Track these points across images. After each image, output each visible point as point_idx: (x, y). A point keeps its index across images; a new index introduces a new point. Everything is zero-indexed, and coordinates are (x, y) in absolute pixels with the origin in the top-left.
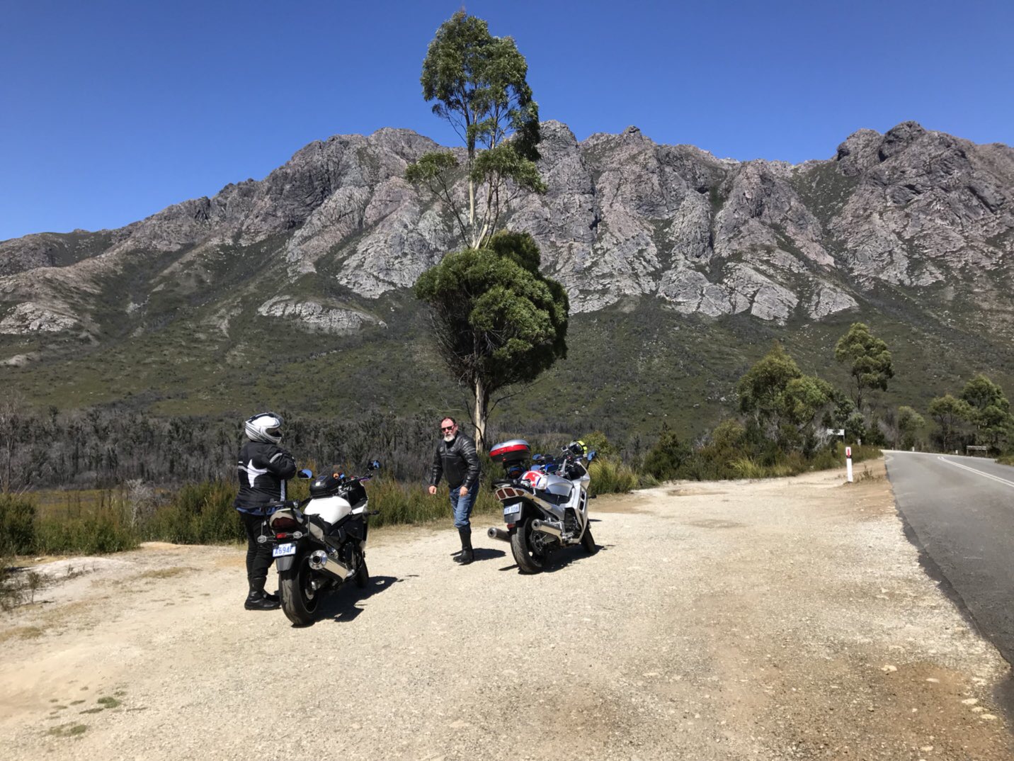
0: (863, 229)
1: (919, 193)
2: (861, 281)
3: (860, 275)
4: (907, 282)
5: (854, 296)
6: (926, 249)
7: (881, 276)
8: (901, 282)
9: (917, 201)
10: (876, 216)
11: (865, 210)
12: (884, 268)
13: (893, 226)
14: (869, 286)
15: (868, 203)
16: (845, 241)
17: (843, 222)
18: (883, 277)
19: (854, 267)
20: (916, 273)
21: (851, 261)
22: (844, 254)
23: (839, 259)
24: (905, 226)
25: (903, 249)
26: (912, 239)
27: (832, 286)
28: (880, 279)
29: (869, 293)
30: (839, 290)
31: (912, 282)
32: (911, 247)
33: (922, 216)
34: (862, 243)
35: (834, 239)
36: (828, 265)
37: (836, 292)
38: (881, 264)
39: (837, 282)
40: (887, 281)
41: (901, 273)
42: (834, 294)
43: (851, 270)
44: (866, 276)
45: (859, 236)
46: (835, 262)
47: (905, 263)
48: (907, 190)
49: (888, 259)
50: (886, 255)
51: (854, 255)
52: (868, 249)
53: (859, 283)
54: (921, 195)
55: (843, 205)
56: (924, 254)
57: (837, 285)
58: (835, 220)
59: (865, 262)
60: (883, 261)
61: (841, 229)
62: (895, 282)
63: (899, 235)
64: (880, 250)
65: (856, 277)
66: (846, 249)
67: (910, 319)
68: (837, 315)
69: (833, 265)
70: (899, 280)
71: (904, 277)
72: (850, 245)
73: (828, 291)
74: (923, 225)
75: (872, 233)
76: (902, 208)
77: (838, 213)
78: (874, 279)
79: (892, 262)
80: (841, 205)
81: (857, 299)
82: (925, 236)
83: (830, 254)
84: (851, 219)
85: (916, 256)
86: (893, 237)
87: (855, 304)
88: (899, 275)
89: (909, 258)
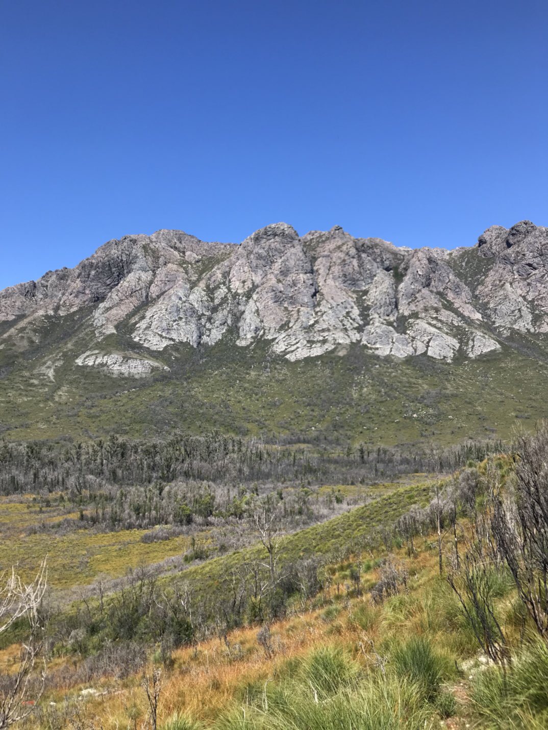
0: (500, 294)
1: (535, 269)
2: (501, 330)
3: (500, 326)
4: (532, 330)
5: (497, 340)
6: (543, 307)
7: (514, 326)
8: (528, 330)
9: (534, 274)
10: (508, 285)
11: (500, 281)
12: (516, 321)
13: (519, 292)
14: (506, 333)
15: (501, 276)
16: (488, 303)
17: (486, 290)
18: (516, 327)
19: (496, 320)
20: (538, 324)
21: (493, 316)
22: (488, 312)
23: (485, 315)
24: (528, 292)
25: (528, 308)
26: (533, 300)
27: (482, 334)
28: (514, 328)
29: (507, 338)
30: (487, 337)
31: (535, 330)
32: (533, 306)
33: (539, 285)
34: (500, 304)
35: (481, 302)
36: (478, 319)
37: (485, 338)
38: (514, 318)
39: (485, 331)
40: (519, 330)
41: (528, 324)
42: (484, 340)
43: (494, 322)
44: (504, 327)
45: (497, 299)
46: (482, 317)
47: (530, 317)
48: (528, 267)
49: (518, 315)
50: (517, 311)
51: (495, 312)
52: (504, 308)
53: (499, 331)
54: (537, 270)
55: (485, 278)
56: (542, 311)
57: (485, 333)
58: (480, 288)
59: (503, 317)
60: (515, 316)
61: (485, 294)
62: (524, 330)
63: (524, 298)
64: (512, 308)
65: (498, 327)
66: (489, 308)
67: (536, 355)
68: (486, 355)
69: (481, 319)
70: (527, 329)
71: (530, 327)
72: (491, 305)
73: (480, 337)
74: (539, 291)
75: (506, 297)
76: (525, 280)
77: (482, 283)
78: (510, 328)
79: (521, 316)
80: (483, 277)
81: (500, 343)
82: (542, 298)
83: (478, 312)
84: (491, 287)
85: (537, 312)
86: (521, 299)
87: (498, 346)
88: (526, 325)
89: (532, 313)
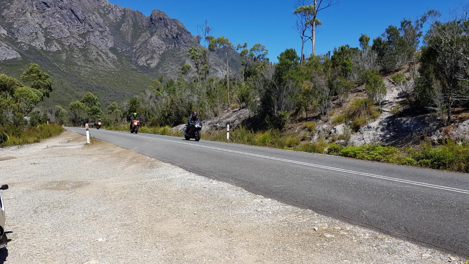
0: (22, 19)
1: (49, 7)
2: (22, 45)
3: (22, 42)
4: (45, 49)
5: (18, 52)
6: (53, 34)
7: (32, 44)
8: (42, 48)
9: (48, 11)
10: (28, 14)
11: (23, 10)
12: (33, 40)
13: (37, 20)
14: (26, 48)
15: (24, 6)
16: (13, 23)
17: (11, 13)
19: (18, 37)
20: (49, 45)
21: (16, 34)
22: (13, 30)
23: (9, 32)
24: (43, 22)
25: (42, 32)
26: (46, 28)
27: (6, 46)
29: (26, 51)
31: (47, 49)
32: (46, 32)
33: (50, 18)
34: (22, 26)
35: (6, 21)
36: (3, 34)
37: (9, 48)
38: (32, 38)
40: (35, 47)
41: (42, 44)
42: (8, 50)
43: (17, 39)
44: (24, 43)
45: (20, 22)
46: (7, 33)
47: (44, 39)
48: (44, 5)
49: (35, 36)
50: (34, 34)
51: (18, 31)
52: (25, 30)
55: (11, 5)
56: (52, 36)
57: (9, 45)
58: (6, 11)
59: (24, 36)
61: (10, 17)
62: (39, 48)
63: (40, 25)
64: (31, 31)
65: (19, 43)
66: (13, 28)
67: (47, 66)
68: (9, 61)
69: (7, 35)
71: (43, 46)
72: (15, 26)
73: (4, 47)
74: (51, 23)
75: (27, 22)
76: (41, 13)
77: (8, 8)
78: (28, 45)
79: (37, 38)
80: (9, 4)
81: (20, 54)
82: (52, 28)
83: (4, 29)
84: (15, 12)
85: (49, 37)
86: (37, 26)
87: (19, 56)
89: (45, 37)
